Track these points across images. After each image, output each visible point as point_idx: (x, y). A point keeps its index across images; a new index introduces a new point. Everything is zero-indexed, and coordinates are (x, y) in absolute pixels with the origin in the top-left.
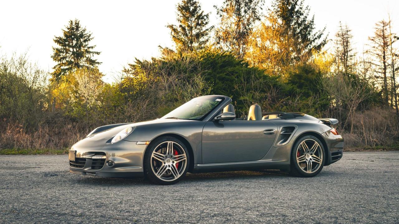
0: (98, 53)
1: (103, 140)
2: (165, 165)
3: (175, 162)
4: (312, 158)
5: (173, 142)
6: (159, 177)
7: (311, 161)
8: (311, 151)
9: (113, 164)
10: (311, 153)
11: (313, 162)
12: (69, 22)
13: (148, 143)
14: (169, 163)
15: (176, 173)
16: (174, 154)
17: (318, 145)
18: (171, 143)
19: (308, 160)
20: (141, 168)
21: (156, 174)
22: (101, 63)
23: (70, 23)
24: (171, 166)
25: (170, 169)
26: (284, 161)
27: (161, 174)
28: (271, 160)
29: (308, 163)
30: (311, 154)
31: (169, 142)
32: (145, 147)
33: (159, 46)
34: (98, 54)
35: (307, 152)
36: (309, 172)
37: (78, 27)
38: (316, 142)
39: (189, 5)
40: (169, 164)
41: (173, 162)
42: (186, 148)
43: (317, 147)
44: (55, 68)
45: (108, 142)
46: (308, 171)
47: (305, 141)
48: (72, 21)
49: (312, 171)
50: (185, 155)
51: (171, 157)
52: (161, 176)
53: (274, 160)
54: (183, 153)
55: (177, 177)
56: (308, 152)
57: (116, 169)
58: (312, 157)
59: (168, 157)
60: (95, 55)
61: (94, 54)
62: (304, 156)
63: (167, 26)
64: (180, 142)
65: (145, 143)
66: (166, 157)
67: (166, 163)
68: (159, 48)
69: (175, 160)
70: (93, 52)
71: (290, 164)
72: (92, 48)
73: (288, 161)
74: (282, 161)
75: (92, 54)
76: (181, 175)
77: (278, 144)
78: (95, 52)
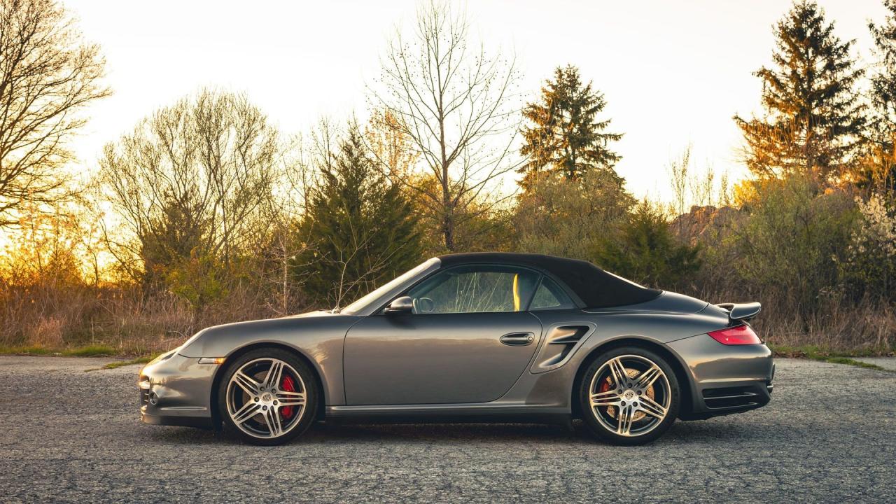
0: (616, 137)
3: (279, 404)
4: (639, 402)
5: (283, 364)
6: (237, 422)
7: (634, 409)
9: (157, 399)
10: (638, 389)
12: (556, 73)
13: (221, 361)
14: (265, 402)
15: (275, 427)
16: (282, 387)
17: (661, 372)
18: (280, 363)
19: (626, 406)
20: (205, 409)
21: (233, 417)
22: (620, 157)
23: (557, 75)
24: (268, 408)
25: (265, 414)
26: (556, 404)
28: (524, 402)
29: (621, 413)
30: (638, 393)
31: (275, 361)
32: (214, 367)
33: (736, 118)
34: (617, 140)
35: (625, 385)
36: (624, 433)
37: (573, 83)
38: (655, 366)
39: (804, 26)
40: (266, 404)
41: (275, 403)
42: (309, 383)
43: (657, 376)
44: (522, 170)
46: (619, 430)
47: (622, 360)
48: (560, 71)
49: (631, 432)
50: (304, 395)
51: (273, 391)
52: (243, 423)
53: (530, 402)
54: (301, 391)
55: (275, 434)
56: (630, 385)
57: (163, 409)
58: (640, 398)
59: (266, 391)
60: (611, 143)
61: (608, 140)
62: (616, 395)
63: (756, 74)
65: (214, 360)
66: (263, 389)
67: (259, 401)
68: (736, 121)
69: (280, 401)
70: (605, 136)
71: (570, 412)
72: (602, 125)
73: (565, 405)
74: (551, 405)
75: (602, 139)
76: (287, 432)
77: (542, 365)
78: (610, 135)
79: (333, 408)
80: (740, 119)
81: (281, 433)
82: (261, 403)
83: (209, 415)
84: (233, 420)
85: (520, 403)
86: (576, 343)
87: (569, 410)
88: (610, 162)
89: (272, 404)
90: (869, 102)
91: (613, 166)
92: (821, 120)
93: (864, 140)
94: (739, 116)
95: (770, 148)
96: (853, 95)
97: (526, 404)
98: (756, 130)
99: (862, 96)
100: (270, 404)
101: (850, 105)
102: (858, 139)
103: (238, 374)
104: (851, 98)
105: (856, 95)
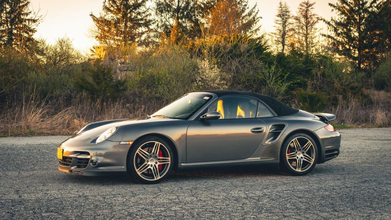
1: (89, 139)
2: (148, 163)
3: (159, 163)
4: (303, 157)
5: (160, 144)
6: (139, 173)
7: (302, 160)
8: (303, 149)
9: (97, 163)
10: (303, 151)
11: (304, 161)
13: (131, 143)
16: (159, 155)
17: (312, 144)
18: (159, 144)
19: (299, 159)
20: (124, 167)
21: (137, 170)
22: (36, 31)
24: (153, 166)
25: (152, 168)
26: (273, 159)
27: (141, 171)
28: (259, 158)
29: (298, 162)
30: (303, 153)
31: (156, 143)
32: (128, 146)
34: (35, 22)
35: (298, 149)
36: (299, 170)
38: (309, 141)
40: (152, 163)
41: (156, 163)
42: (172, 153)
43: (310, 146)
45: (92, 142)
46: (297, 169)
47: (297, 139)
49: (301, 170)
50: (169, 158)
51: (155, 157)
52: (142, 173)
54: (168, 157)
55: (157, 178)
56: (300, 150)
57: (101, 168)
58: (304, 155)
59: (152, 157)
60: (32, 23)
62: (295, 154)
64: (167, 145)
65: (127, 143)
66: (151, 156)
67: (149, 162)
68: (91, 17)
69: (159, 162)
70: (29, 20)
71: (279, 162)
72: (27, 14)
73: (277, 159)
74: (271, 159)
75: (27, 22)
76: (161, 177)
77: (266, 142)
78: (31, 20)
79: (182, 164)
80: (93, 16)
81: (159, 178)
82: (149, 163)
83: (126, 170)
84: (137, 172)
85: (258, 159)
86: (281, 132)
87: (278, 161)
88: (31, 33)
89: (154, 164)
90: (153, 13)
91: (32, 35)
92: (131, 20)
93: (150, 30)
94: (93, 14)
95: (109, 31)
96: (147, 9)
97: (261, 159)
98: (101, 22)
99: (150, 10)
100: (153, 163)
101: (145, 13)
102: (147, 30)
103: (139, 149)
104: (145, 10)
105: (148, 9)
